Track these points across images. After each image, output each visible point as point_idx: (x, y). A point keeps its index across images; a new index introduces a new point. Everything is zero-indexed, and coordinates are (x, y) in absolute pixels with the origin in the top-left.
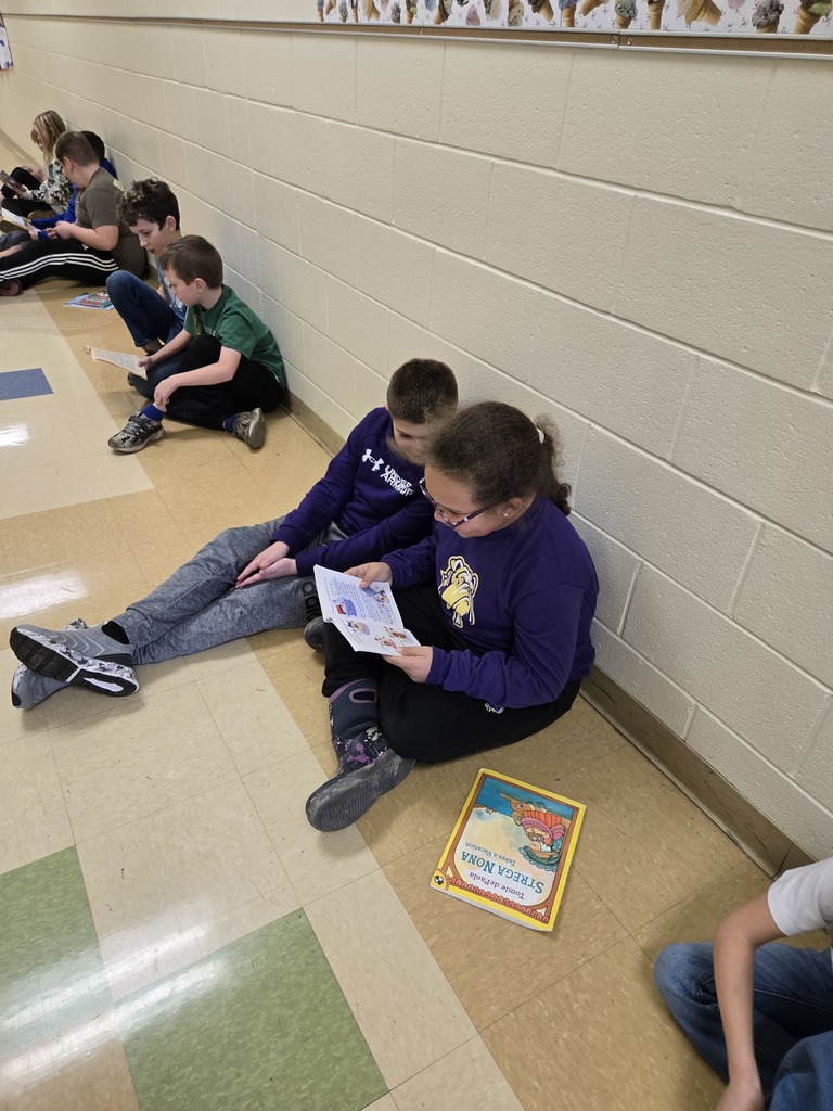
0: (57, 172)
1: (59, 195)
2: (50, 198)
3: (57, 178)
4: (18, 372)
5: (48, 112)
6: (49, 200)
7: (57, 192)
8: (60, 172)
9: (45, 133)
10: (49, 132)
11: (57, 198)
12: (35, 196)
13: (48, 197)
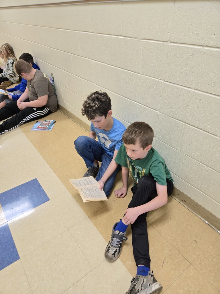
0: (11, 66)
1: (12, 75)
2: (9, 76)
3: (11, 68)
4: (28, 183)
5: (6, 44)
6: (8, 77)
7: (11, 73)
8: (12, 66)
9: (5, 52)
10: (7, 51)
11: (11, 76)
12: (2, 76)
13: (7, 75)
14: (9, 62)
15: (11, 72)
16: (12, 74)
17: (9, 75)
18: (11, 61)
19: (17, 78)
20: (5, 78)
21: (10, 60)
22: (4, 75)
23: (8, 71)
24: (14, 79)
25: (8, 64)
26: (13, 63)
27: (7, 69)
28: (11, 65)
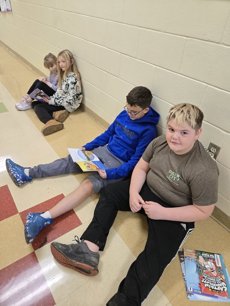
0: (72, 88)
1: (71, 102)
6: (65, 104)
7: (70, 100)
11: (70, 103)
12: (56, 103)
13: (64, 103)
14: (69, 82)
15: (71, 98)
16: (72, 100)
17: (67, 102)
18: (73, 80)
19: (77, 106)
20: (60, 106)
21: (70, 78)
22: (59, 102)
23: (64, 94)
24: (73, 107)
25: (68, 85)
26: (75, 83)
27: (64, 92)
28: (71, 86)
